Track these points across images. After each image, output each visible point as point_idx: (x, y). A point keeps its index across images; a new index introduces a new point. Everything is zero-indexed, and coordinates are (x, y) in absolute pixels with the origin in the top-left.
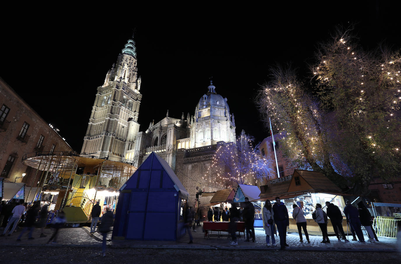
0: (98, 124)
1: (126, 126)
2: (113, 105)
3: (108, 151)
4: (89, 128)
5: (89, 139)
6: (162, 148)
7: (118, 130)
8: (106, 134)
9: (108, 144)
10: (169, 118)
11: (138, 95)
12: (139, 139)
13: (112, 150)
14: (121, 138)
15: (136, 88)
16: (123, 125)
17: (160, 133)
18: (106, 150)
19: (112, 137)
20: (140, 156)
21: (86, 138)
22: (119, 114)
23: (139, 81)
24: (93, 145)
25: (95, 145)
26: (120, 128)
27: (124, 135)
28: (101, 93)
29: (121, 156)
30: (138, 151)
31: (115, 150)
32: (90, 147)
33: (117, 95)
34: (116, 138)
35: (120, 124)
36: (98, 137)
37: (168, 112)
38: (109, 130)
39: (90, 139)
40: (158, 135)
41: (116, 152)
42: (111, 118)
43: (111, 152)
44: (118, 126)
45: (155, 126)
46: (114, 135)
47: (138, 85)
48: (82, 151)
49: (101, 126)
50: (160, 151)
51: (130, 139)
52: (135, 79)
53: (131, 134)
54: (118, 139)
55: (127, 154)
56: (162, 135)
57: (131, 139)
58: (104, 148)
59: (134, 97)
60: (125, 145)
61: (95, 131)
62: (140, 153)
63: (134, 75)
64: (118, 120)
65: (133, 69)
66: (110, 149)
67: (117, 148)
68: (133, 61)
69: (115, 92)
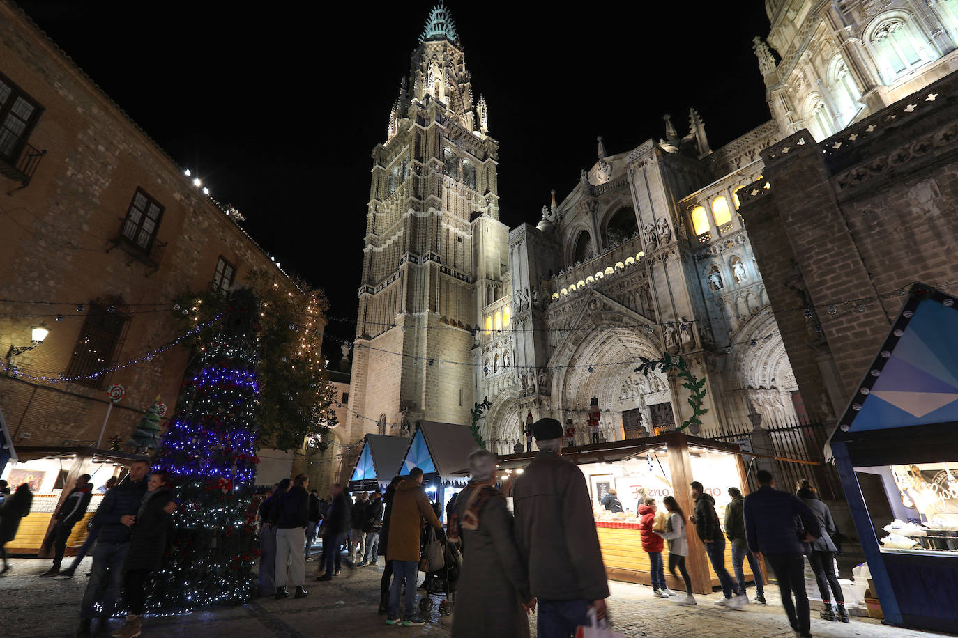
0: (386, 246)
1: (467, 236)
2: (419, 172)
3: (428, 310)
4: (366, 262)
5: (373, 293)
6: (617, 255)
7: (447, 248)
8: (413, 259)
9: (422, 289)
10: (612, 157)
11: (486, 145)
12: (519, 249)
13: (437, 308)
14: (460, 271)
15: (477, 127)
16: (460, 233)
17: (593, 211)
18: (422, 309)
19: (431, 265)
20: (533, 304)
21: (362, 291)
22: (439, 195)
23: (482, 108)
24: (385, 305)
25: (390, 306)
26: (451, 242)
27: (467, 263)
28: (382, 163)
29: (468, 328)
30: (523, 291)
31: (447, 310)
32: (377, 316)
33: (423, 143)
34: (445, 272)
35: (448, 230)
36: (392, 280)
37: (600, 145)
38: (419, 247)
39: (375, 291)
40: (586, 223)
41: (451, 316)
42: (417, 210)
43: (437, 313)
44: (444, 235)
45: (562, 209)
46: (435, 258)
47: (481, 118)
48: (359, 332)
49: (396, 248)
50: (609, 270)
51: (487, 271)
52: (468, 100)
53: (487, 257)
54: (450, 274)
55: (489, 320)
56: (600, 216)
57: (491, 270)
58: (412, 303)
59: (476, 152)
60: (476, 293)
61: (382, 266)
62: (533, 295)
63: (462, 91)
64: (440, 213)
65: (457, 79)
66: (432, 303)
67: (452, 303)
68: (454, 56)
69: (418, 137)
